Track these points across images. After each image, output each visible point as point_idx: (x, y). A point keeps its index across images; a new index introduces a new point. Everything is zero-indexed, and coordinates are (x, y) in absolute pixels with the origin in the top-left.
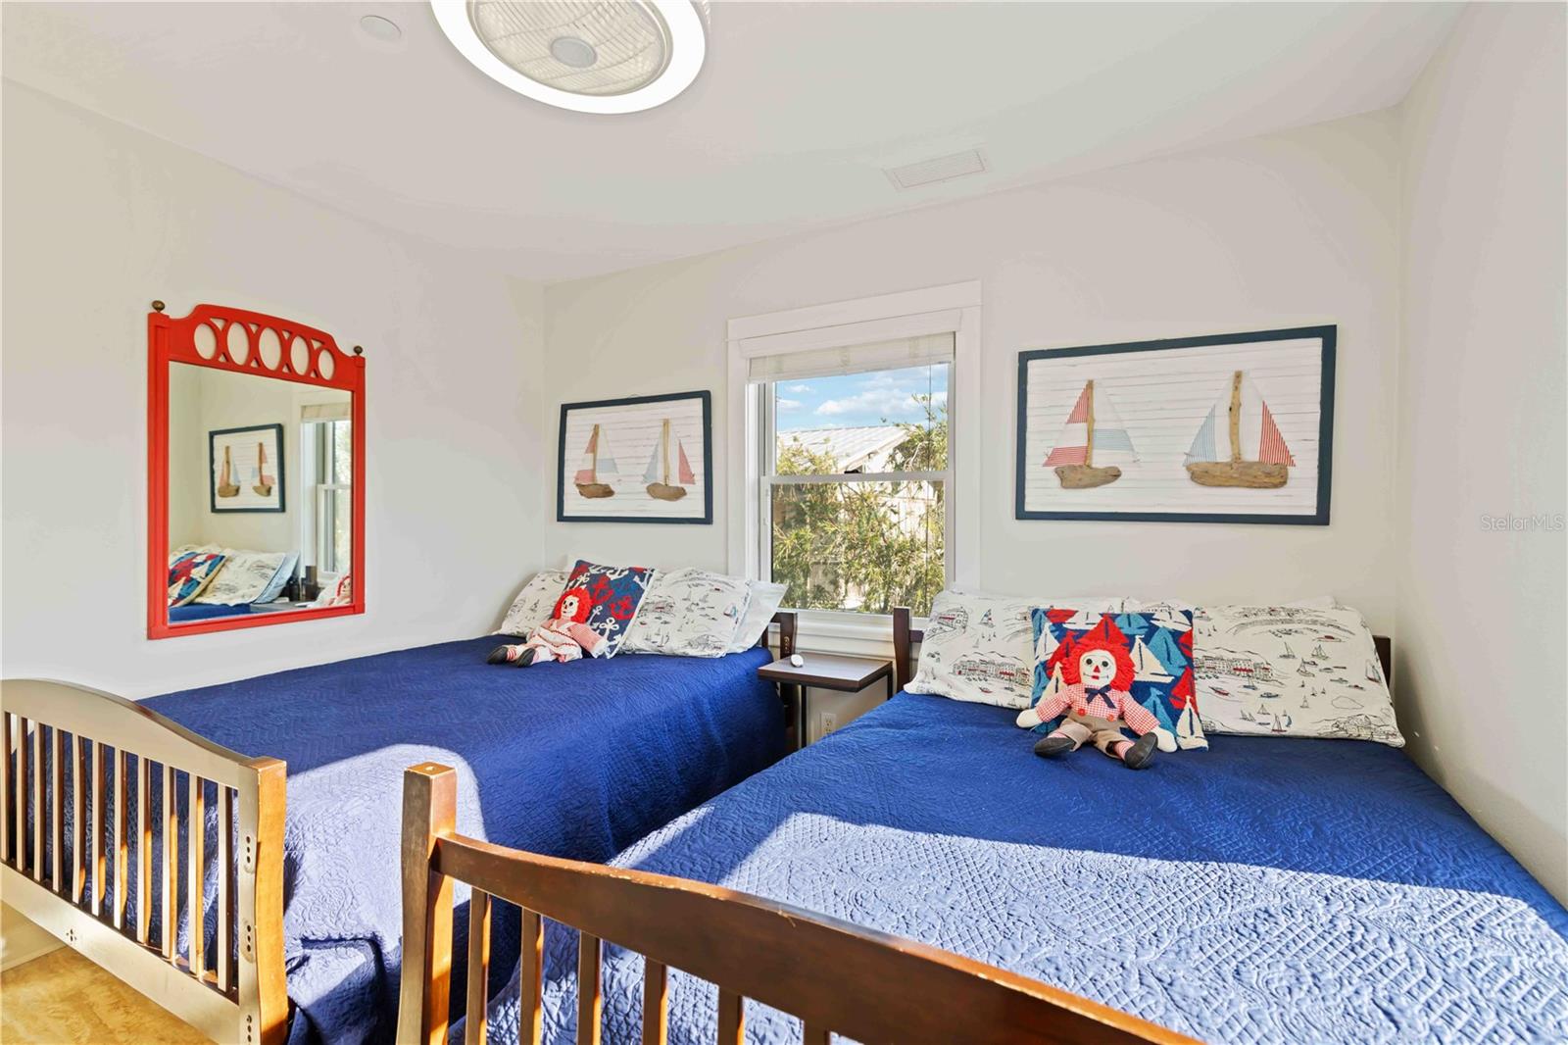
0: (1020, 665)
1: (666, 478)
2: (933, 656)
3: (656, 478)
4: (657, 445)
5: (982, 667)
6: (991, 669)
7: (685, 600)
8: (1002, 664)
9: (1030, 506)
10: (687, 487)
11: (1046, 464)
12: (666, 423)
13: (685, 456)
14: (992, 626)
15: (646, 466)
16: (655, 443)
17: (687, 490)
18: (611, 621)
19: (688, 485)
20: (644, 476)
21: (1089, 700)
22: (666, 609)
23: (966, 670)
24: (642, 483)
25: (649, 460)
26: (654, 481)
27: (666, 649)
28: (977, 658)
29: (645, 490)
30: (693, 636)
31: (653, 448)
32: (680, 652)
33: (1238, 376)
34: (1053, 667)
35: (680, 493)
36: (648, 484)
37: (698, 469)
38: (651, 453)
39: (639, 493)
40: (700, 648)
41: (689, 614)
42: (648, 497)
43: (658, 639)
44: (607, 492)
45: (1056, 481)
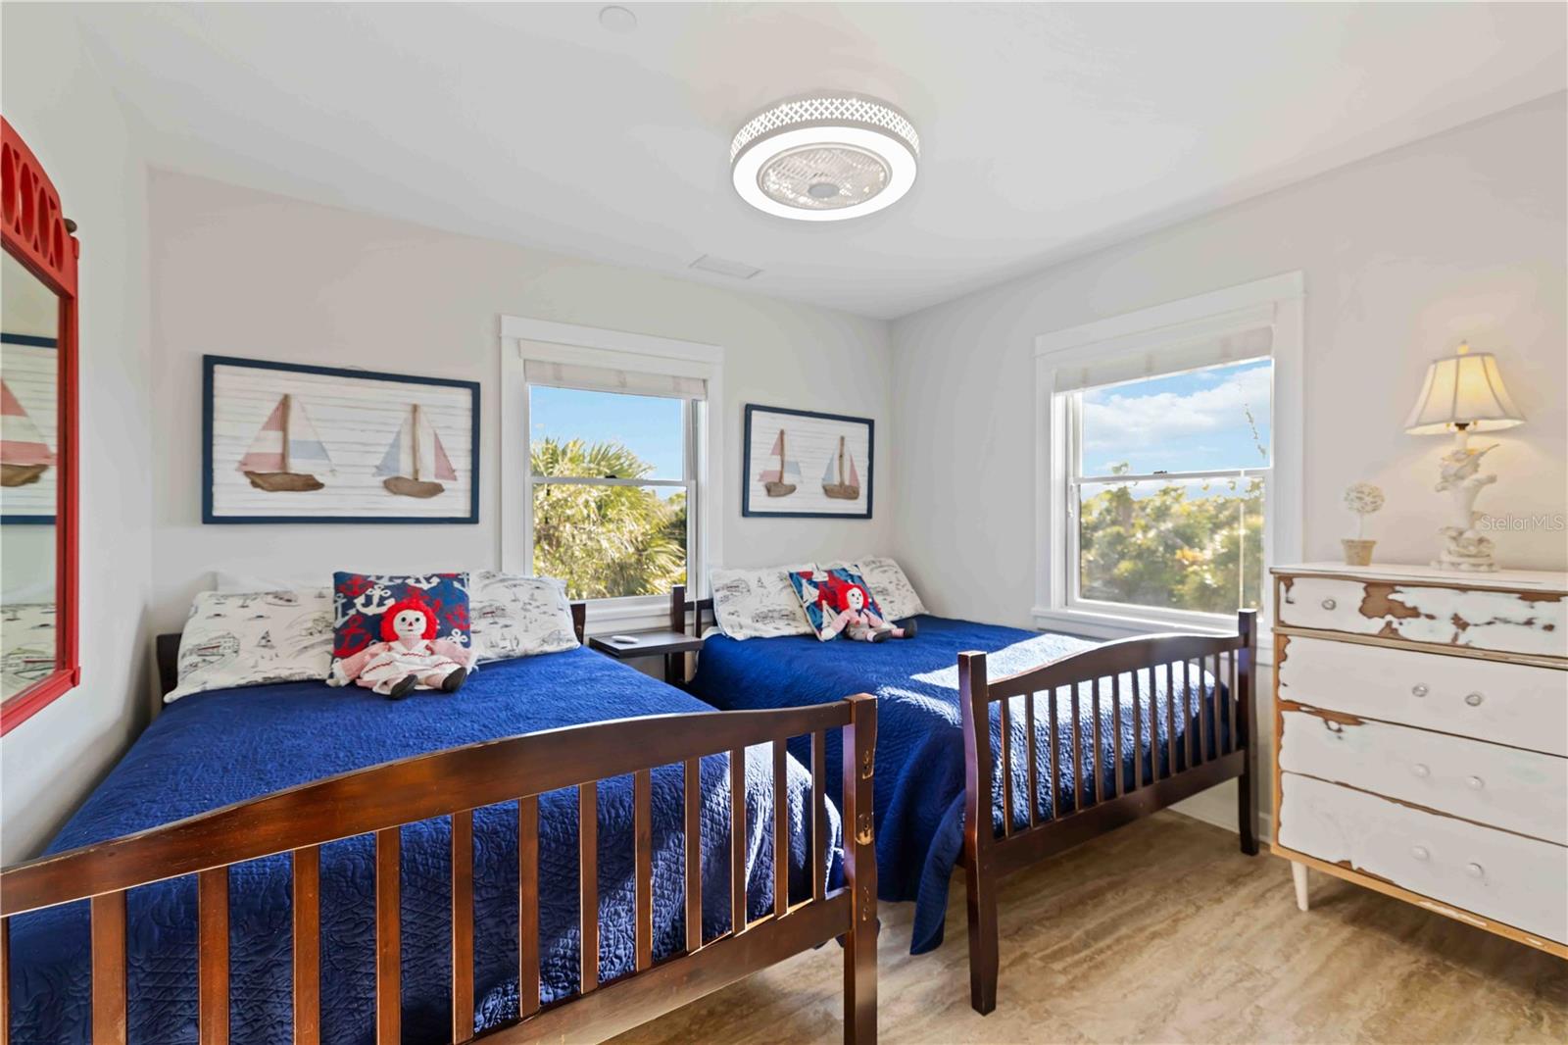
0: (790, 609)
1: (416, 472)
2: (733, 614)
3: (398, 471)
4: (399, 434)
5: (770, 614)
6: (776, 615)
7: (514, 601)
8: (781, 611)
9: (752, 508)
10: (446, 484)
11: (760, 480)
12: (415, 408)
13: (441, 448)
14: (765, 588)
15: (383, 455)
16: (396, 429)
17: (444, 486)
18: (457, 633)
19: (445, 481)
20: (377, 467)
21: (860, 615)
22: (499, 613)
23: (762, 617)
24: (374, 475)
25: (385, 449)
26: (395, 475)
27: (518, 652)
28: (765, 610)
29: (382, 485)
30: (545, 633)
31: (393, 436)
32: (537, 650)
33: (842, 439)
34: (821, 605)
35: (435, 490)
36: (384, 478)
37: (461, 463)
38: (391, 441)
39: (373, 487)
40: (555, 644)
41: (528, 614)
42: (385, 492)
43: (507, 644)
44: (311, 484)
45: (764, 492)
